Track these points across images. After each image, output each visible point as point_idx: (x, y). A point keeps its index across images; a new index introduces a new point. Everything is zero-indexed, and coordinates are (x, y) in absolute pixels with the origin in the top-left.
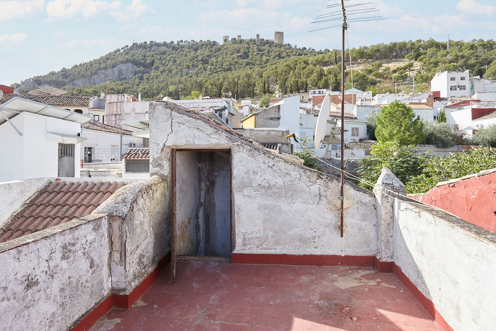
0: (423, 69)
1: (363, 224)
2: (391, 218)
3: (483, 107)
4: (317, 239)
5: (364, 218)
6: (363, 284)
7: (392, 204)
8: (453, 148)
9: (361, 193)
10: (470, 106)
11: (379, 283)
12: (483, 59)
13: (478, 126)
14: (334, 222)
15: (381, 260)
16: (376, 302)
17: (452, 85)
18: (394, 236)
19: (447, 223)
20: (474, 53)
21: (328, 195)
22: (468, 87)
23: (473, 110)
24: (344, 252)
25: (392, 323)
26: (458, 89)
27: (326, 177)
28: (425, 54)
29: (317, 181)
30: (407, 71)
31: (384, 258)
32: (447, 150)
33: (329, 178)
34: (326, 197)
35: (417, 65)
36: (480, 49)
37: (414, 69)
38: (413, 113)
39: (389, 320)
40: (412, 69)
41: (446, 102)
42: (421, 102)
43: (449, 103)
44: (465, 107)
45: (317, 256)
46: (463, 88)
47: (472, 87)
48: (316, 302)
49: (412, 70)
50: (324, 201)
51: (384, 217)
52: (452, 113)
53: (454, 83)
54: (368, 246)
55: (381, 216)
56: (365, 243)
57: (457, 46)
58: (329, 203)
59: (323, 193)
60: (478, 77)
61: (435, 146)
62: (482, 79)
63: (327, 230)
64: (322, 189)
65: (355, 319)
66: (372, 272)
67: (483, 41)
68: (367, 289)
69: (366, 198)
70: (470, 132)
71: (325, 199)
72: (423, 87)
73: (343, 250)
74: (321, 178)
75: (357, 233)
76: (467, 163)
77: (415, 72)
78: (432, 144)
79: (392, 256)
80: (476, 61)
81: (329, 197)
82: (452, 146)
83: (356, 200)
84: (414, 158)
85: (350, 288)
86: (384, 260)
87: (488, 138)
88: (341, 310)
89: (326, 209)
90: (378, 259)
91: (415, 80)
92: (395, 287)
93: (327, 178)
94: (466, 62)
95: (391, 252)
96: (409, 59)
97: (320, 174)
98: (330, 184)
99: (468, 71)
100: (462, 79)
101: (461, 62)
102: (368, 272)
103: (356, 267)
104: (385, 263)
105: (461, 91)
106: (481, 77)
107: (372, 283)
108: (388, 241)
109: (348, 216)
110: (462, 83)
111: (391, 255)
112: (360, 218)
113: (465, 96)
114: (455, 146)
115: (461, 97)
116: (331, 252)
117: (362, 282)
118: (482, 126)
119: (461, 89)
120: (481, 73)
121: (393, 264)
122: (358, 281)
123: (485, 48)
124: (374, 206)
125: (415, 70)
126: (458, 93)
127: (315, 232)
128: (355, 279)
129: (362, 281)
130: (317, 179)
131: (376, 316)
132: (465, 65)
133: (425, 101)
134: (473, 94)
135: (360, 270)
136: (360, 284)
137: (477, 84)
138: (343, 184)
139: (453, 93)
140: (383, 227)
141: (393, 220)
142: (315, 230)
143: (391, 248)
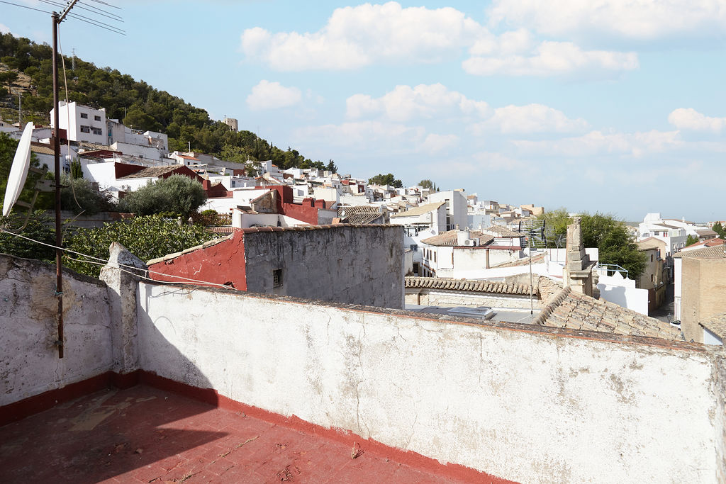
0: (34, 88)
1: (91, 329)
2: (134, 311)
3: (128, 163)
4: (11, 376)
5: (92, 320)
6: (112, 412)
7: (135, 292)
8: (97, 216)
9: (86, 283)
10: (112, 159)
11: (133, 402)
12: (120, 98)
13: (123, 187)
14: (43, 338)
15: (123, 373)
16: (149, 422)
17: (83, 125)
18: (139, 335)
19: (233, 296)
20: (110, 86)
21: (31, 294)
22: (105, 131)
23: (117, 164)
24: (62, 382)
25: (183, 431)
26: (91, 132)
27: (25, 264)
28: (38, 65)
29: (10, 272)
30: (6, 84)
31: (129, 368)
32: (90, 218)
33: (32, 265)
34: (28, 298)
35: (24, 79)
36: (116, 83)
37: (18, 84)
38: (36, 158)
39: (179, 430)
40: (15, 83)
41: (77, 148)
42: (40, 141)
43: (81, 151)
44: (106, 160)
45: (15, 404)
46: (98, 131)
47: (110, 134)
48: (66, 464)
49: (16, 85)
50: (24, 306)
51: (125, 312)
52: (88, 166)
53: (85, 123)
54: (100, 360)
55: (121, 310)
56: (95, 357)
57: (87, 69)
58: (33, 308)
59: (21, 293)
60: (117, 121)
61: (71, 212)
62: (122, 126)
63: (30, 354)
64: (20, 285)
65: (140, 451)
66: (112, 393)
67: (119, 73)
68: (125, 415)
69: (94, 290)
70: (116, 195)
71: (26, 303)
72: (36, 117)
73: (60, 377)
74: (17, 266)
75: (82, 346)
76: (128, 236)
77: (21, 91)
78: (67, 210)
79: (137, 363)
80: (111, 98)
81: (33, 298)
82: (96, 213)
83: (79, 296)
84: (46, 231)
85: (100, 424)
86: (128, 371)
87: (140, 203)
88: (113, 452)
89: (29, 319)
90: (118, 372)
91: (22, 103)
92: (155, 398)
93: (27, 266)
94: (100, 95)
95: (136, 356)
96: (10, 65)
97: (14, 259)
98: (34, 275)
99: (103, 109)
100: (97, 118)
101: (93, 94)
102: (106, 397)
103: (84, 397)
104: (130, 374)
105: (95, 135)
106: (121, 122)
107: (124, 405)
108: (131, 344)
109: (68, 322)
110: (97, 125)
111: (136, 360)
112: (86, 321)
113: (101, 144)
114: (101, 213)
115: (96, 144)
116: (39, 389)
117: (111, 410)
118: (129, 188)
119: (95, 133)
120: (119, 116)
121: (140, 372)
122: (104, 411)
123: (123, 85)
124: (106, 299)
125: (19, 86)
126: (91, 137)
127: (8, 364)
128: (97, 411)
129: (109, 409)
130: (9, 269)
131: (161, 435)
132: (99, 100)
133: (46, 141)
134: (112, 144)
135: (94, 398)
136: (110, 414)
137: (115, 130)
138: (60, 273)
139: (85, 136)
140: (124, 325)
141: (137, 313)
142: (6, 361)
143: (135, 352)
